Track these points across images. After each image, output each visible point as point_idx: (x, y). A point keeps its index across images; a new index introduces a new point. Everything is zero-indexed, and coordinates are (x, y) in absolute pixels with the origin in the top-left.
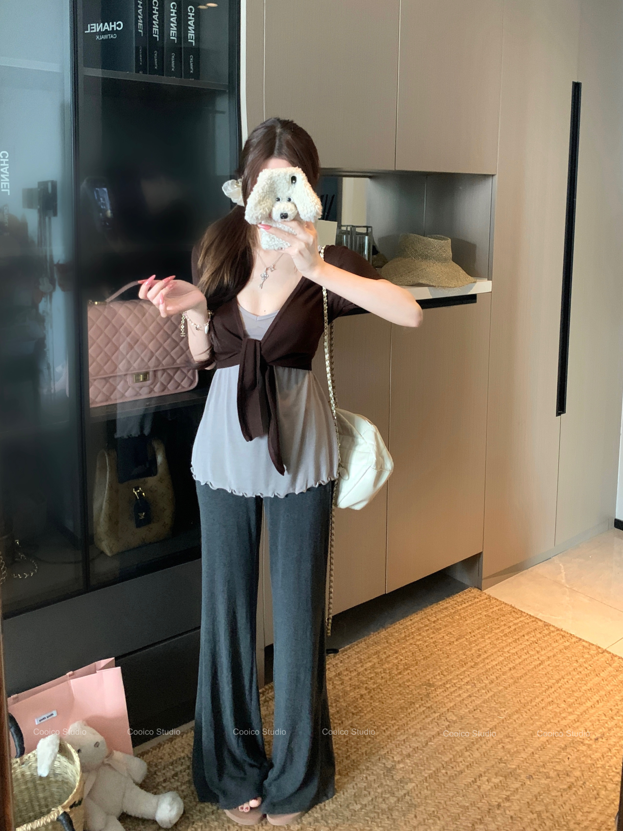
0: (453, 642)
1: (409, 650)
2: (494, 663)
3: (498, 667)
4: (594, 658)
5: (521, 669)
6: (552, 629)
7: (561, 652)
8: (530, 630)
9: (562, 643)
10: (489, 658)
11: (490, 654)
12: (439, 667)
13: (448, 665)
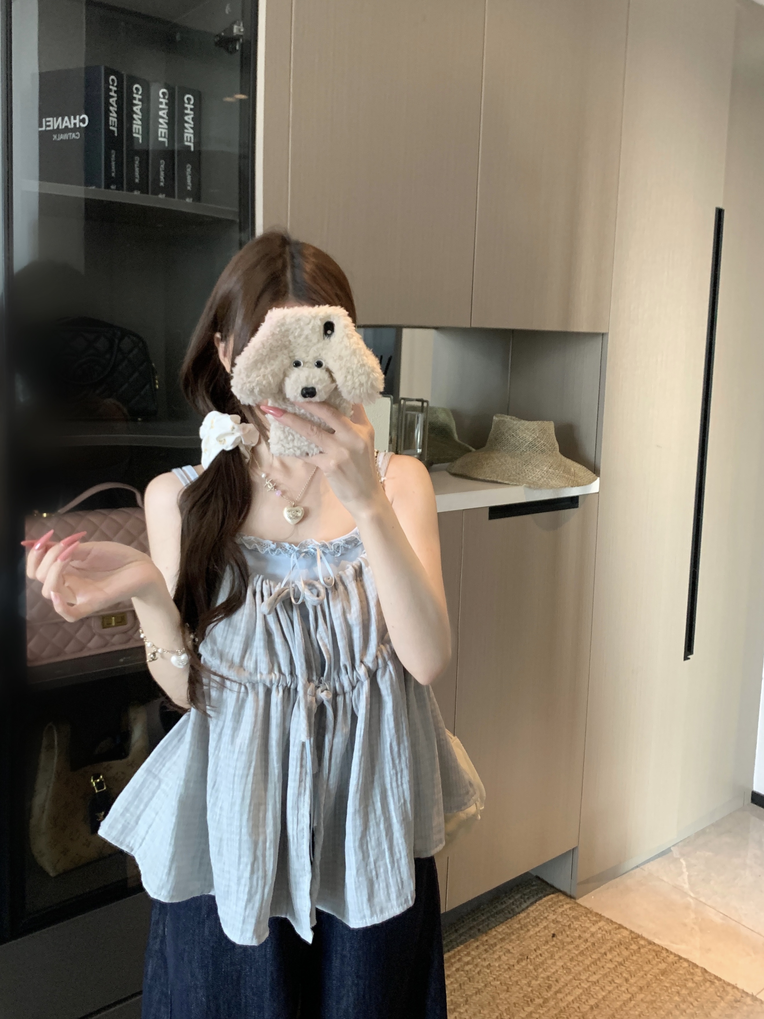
0: (513, 966)
1: (456, 979)
2: (570, 998)
3: (576, 1005)
4: (701, 988)
5: (606, 1008)
6: (642, 942)
7: (657, 979)
8: (613, 945)
9: (657, 965)
10: (562, 990)
11: (563, 984)
12: (497, 1007)
13: (508, 1003)
